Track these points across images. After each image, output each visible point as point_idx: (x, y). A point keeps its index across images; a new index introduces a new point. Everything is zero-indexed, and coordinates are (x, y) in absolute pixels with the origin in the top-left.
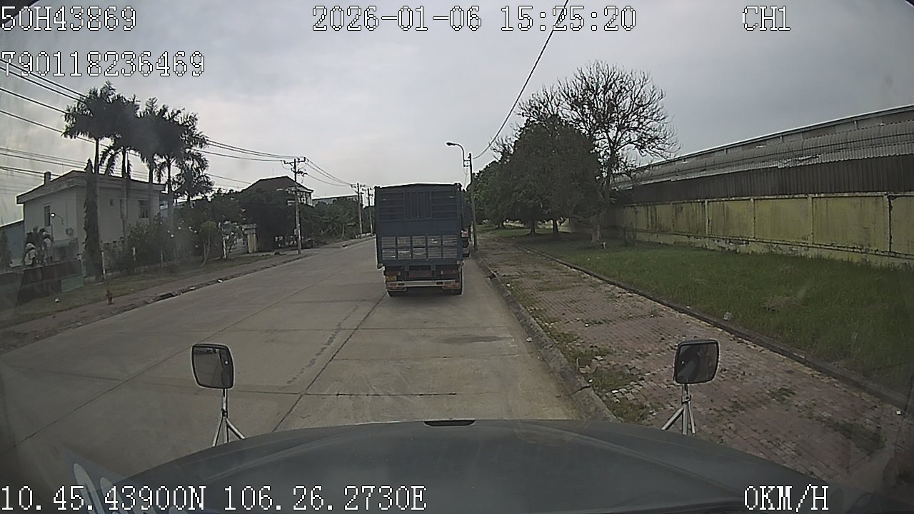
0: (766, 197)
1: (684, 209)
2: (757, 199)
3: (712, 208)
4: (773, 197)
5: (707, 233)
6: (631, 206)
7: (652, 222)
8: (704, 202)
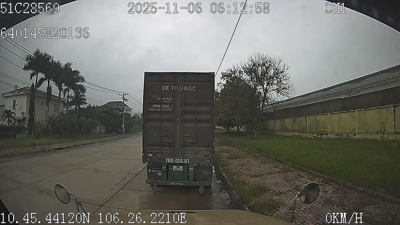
0: (336, 112)
1: (297, 120)
2: (331, 114)
3: (310, 119)
4: (338, 112)
5: (308, 131)
6: (273, 120)
7: (282, 126)
8: (307, 116)
